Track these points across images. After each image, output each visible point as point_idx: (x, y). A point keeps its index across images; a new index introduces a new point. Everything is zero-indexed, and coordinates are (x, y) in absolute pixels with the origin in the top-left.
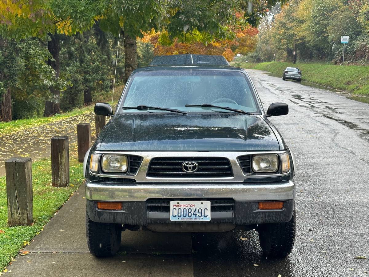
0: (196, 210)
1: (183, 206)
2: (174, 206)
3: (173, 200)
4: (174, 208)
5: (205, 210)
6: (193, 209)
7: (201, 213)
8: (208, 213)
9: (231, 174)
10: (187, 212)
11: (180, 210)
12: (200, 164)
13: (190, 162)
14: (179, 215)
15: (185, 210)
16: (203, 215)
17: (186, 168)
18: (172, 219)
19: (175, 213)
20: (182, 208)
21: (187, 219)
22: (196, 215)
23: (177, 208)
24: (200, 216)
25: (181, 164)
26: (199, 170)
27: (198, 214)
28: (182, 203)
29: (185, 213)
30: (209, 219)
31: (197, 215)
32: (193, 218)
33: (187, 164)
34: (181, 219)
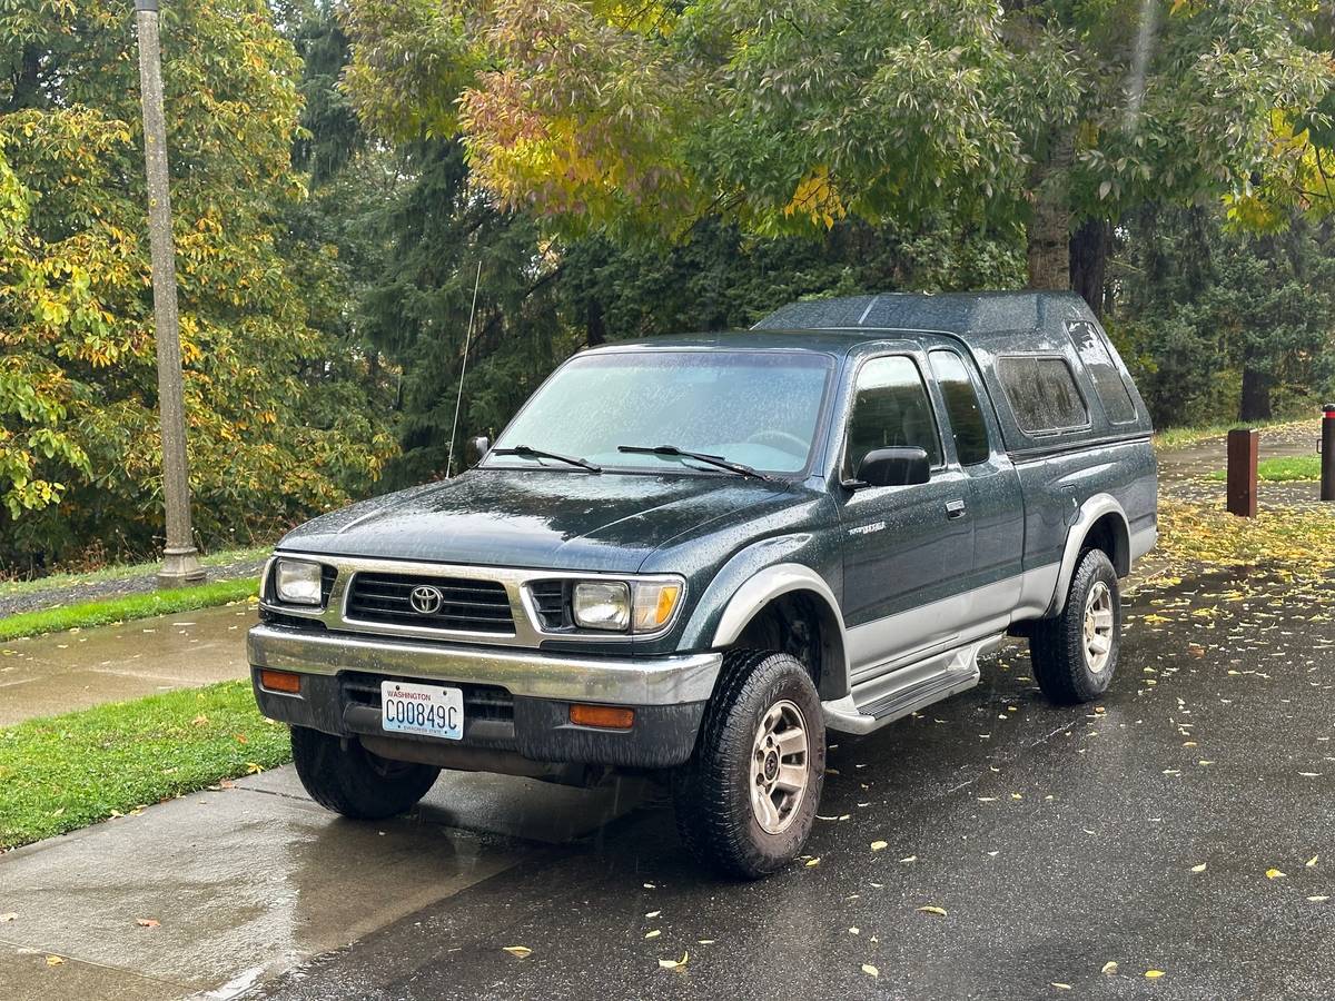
0: (432, 710)
1: (407, 695)
2: (390, 694)
3: (389, 678)
4: (390, 698)
5: (452, 711)
6: (428, 706)
7: (443, 717)
8: (458, 719)
9: (510, 628)
10: (416, 713)
11: (400, 705)
12: (446, 595)
13: (426, 589)
14: (401, 717)
15: (410, 706)
16: (447, 722)
17: (417, 602)
18: (387, 726)
20: (406, 701)
21: (414, 729)
22: (433, 721)
23: (396, 700)
24: (441, 724)
25: (407, 592)
26: (444, 609)
27: (437, 720)
28: (406, 687)
29: (410, 714)
30: (458, 734)
31: (436, 723)
32: (428, 729)
33: (420, 592)
34: (405, 728)
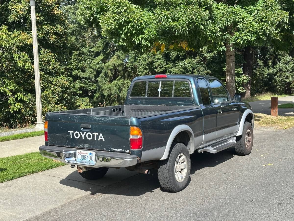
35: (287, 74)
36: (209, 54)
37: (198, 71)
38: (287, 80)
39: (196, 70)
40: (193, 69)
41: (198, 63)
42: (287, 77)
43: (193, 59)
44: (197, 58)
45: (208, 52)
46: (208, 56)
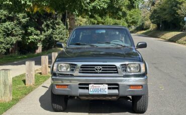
1: (95, 87)
2: (91, 87)
3: (90, 84)
6: (100, 88)
8: (107, 90)
12: (103, 68)
17: (97, 70)
18: (90, 93)
19: (92, 90)
21: (97, 93)
24: (103, 91)
25: (94, 68)
30: (107, 93)
32: (100, 93)
34: (94, 93)
35: (56, 36)
36: (24, 20)
37: (16, 31)
38: (56, 40)
39: (14, 30)
40: (12, 29)
41: (15, 25)
42: (56, 38)
43: (12, 23)
44: (15, 21)
45: (23, 18)
46: (24, 21)
